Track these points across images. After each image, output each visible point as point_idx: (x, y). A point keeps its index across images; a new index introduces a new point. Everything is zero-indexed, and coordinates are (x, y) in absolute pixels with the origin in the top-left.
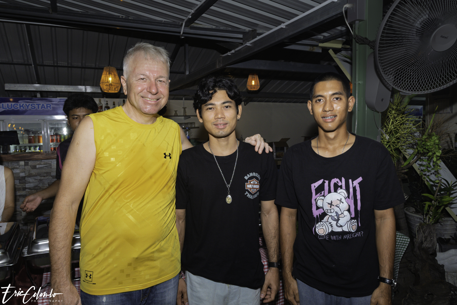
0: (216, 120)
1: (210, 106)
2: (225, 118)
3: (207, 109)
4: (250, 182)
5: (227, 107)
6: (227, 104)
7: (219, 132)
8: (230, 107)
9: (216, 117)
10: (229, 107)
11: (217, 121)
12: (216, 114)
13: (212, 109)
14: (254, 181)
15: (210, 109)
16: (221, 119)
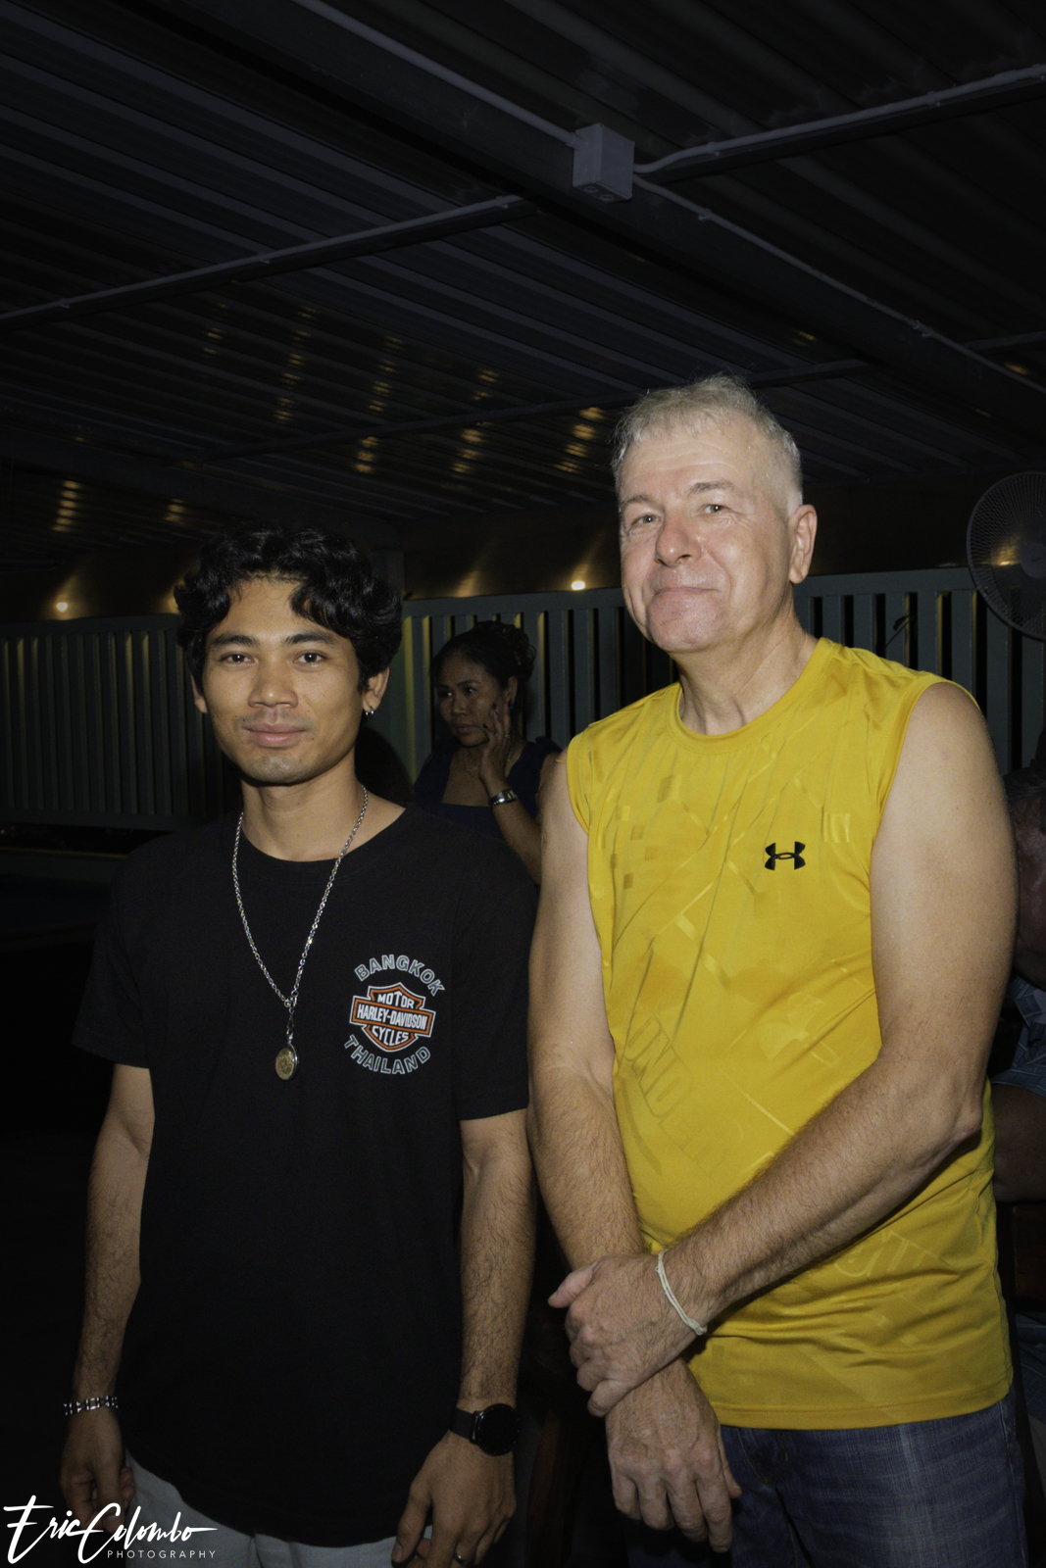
0: (254, 710)
1: (238, 648)
2: (294, 705)
3: (224, 658)
4: (376, 995)
5: (311, 657)
6: (310, 646)
7: (264, 760)
8: (325, 658)
9: (256, 699)
10: (318, 658)
11: (260, 714)
12: (258, 687)
13: (246, 660)
14: (399, 993)
15: (238, 658)
16: (279, 707)
